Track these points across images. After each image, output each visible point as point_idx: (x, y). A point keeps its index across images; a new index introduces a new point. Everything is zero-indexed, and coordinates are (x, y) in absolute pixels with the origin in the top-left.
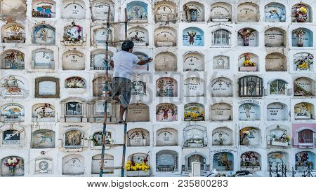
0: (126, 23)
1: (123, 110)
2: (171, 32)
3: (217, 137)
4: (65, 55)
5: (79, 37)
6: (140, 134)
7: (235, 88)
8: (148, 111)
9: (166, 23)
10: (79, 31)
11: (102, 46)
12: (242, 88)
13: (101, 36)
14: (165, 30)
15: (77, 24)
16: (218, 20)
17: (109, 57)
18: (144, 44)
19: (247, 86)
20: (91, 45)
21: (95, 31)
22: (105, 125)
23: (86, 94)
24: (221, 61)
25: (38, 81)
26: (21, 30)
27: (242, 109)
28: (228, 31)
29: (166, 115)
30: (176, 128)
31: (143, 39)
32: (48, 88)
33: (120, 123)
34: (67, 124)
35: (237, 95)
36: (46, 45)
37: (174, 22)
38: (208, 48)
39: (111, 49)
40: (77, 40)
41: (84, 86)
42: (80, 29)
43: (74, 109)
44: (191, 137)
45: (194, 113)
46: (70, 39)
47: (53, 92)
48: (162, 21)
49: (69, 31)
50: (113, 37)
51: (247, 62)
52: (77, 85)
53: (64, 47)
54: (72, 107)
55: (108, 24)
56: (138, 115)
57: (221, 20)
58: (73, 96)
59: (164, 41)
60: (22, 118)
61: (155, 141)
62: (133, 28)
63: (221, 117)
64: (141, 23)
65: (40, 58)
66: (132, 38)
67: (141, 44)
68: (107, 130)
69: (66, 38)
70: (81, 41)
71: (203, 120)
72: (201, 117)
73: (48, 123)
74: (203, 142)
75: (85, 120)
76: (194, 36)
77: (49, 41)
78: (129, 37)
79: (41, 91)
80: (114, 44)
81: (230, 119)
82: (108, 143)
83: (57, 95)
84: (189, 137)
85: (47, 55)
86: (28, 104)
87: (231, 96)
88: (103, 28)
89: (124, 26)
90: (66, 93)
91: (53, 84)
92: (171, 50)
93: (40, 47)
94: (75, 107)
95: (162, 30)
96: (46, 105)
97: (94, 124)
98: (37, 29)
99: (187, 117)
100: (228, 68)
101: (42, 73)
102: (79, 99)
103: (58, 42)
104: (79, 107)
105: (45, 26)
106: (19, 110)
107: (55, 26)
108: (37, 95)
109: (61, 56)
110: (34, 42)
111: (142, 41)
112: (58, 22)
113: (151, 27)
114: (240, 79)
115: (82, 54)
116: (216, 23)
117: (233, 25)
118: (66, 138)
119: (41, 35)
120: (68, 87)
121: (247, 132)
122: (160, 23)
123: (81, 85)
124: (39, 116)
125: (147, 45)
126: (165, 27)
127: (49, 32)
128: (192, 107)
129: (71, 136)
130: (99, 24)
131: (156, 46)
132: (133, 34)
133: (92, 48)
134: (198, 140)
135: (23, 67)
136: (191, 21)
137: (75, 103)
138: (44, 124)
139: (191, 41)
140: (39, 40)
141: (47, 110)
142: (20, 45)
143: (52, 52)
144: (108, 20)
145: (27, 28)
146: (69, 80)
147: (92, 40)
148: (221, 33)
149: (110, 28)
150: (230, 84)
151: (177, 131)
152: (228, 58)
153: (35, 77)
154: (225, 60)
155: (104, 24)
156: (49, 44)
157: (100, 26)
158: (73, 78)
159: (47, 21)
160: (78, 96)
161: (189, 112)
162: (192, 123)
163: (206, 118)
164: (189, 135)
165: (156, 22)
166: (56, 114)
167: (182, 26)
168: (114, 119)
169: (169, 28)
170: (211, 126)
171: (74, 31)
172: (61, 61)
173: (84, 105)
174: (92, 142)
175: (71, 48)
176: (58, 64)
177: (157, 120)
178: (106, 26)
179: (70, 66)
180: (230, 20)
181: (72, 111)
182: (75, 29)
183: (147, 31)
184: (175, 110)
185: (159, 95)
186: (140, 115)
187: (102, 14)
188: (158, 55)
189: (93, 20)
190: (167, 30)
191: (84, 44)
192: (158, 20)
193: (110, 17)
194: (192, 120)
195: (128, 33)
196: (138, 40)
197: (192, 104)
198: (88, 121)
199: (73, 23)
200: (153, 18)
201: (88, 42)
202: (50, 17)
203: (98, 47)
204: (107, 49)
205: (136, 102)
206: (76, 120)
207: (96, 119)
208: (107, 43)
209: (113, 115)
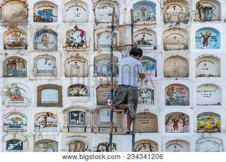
0: (132, 25)
1: (131, 119)
2: (182, 33)
4: (68, 61)
5: (83, 42)
6: (148, 146)
8: (156, 121)
9: (177, 24)
10: (82, 36)
11: (107, 51)
13: (105, 40)
14: (175, 32)
15: (80, 27)
18: (152, 47)
20: (95, 50)
21: (99, 35)
22: (111, 135)
23: (90, 103)
25: (41, 89)
26: (22, 36)
29: (176, 126)
30: (187, 140)
31: (150, 42)
32: (49, 96)
33: (128, 133)
34: (70, 134)
36: (48, 51)
37: (186, 22)
39: (117, 54)
40: (80, 45)
41: (87, 94)
42: (83, 34)
43: (77, 118)
45: (208, 124)
46: (73, 44)
47: (56, 100)
48: (172, 22)
49: (71, 35)
50: (118, 41)
52: (81, 92)
53: (67, 52)
54: (75, 116)
55: (113, 27)
56: (145, 126)
58: (76, 104)
59: (174, 44)
60: (25, 128)
62: (139, 30)
64: (148, 25)
65: (42, 66)
66: (139, 42)
67: (149, 48)
68: (113, 141)
69: (69, 43)
70: (84, 46)
71: (219, 131)
72: (217, 129)
73: (52, 133)
75: (89, 130)
76: (208, 37)
77: (50, 46)
78: (135, 39)
79: (45, 99)
80: (119, 48)
83: (60, 104)
85: (49, 61)
86: (31, 113)
88: (107, 31)
89: (130, 28)
90: (68, 102)
91: (55, 92)
92: (182, 53)
93: (42, 53)
94: (78, 116)
95: (172, 32)
96: (48, 114)
97: (99, 135)
98: (38, 34)
99: (200, 128)
101: (44, 81)
102: (83, 108)
103: (60, 48)
104: (82, 116)
105: (46, 31)
106: (21, 120)
107: (58, 31)
108: (40, 104)
109: (63, 62)
110: (36, 48)
111: (150, 44)
112: (60, 26)
115: (85, 59)
119: (43, 40)
120: (70, 95)
122: (170, 24)
123: (84, 93)
124: (42, 126)
125: (155, 48)
126: (175, 29)
127: (51, 37)
128: (206, 117)
130: (103, 27)
131: (166, 49)
132: (140, 37)
133: (96, 54)
135: (24, 75)
136: (206, 20)
137: (78, 112)
138: (47, 134)
139: (205, 42)
140: (40, 46)
141: (49, 119)
142: (22, 51)
143: (54, 58)
144: (113, 23)
145: (29, 34)
146: (72, 87)
147: (96, 45)
149: (115, 31)
151: (189, 143)
153: (37, 85)
155: (109, 27)
156: (51, 50)
157: (104, 30)
158: (75, 85)
159: (49, 25)
160: (80, 104)
161: (202, 123)
162: (206, 135)
163: (222, 130)
165: (165, 23)
166: (59, 125)
167: (195, 27)
168: (119, 130)
169: (179, 29)
171: (76, 35)
172: (63, 67)
173: (88, 115)
175: (74, 54)
176: (60, 71)
177: (167, 131)
178: (110, 30)
179: (72, 73)
181: (75, 120)
182: (79, 33)
183: (155, 33)
184: (186, 120)
185: (168, 103)
186: (147, 125)
187: (106, 16)
188: (167, 59)
189: (97, 23)
190: (177, 31)
191: (87, 49)
192: (167, 20)
193: (115, 19)
194: (205, 132)
195: (134, 35)
196: (145, 43)
197: (206, 114)
198: (92, 132)
199: (75, 27)
200: (162, 18)
201: (92, 47)
202: (51, 21)
203: (102, 52)
204: (112, 55)
205: (143, 111)
206: (79, 129)
207: (100, 129)
208: (111, 48)
209: (119, 126)
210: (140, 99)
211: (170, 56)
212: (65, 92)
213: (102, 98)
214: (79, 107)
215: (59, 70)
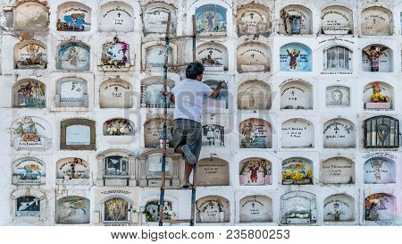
0: (194, 37)
1: (191, 167)
2: (263, 50)
3: (331, 208)
4: (104, 86)
5: (125, 58)
6: (216, 204)
7: (359, 134)
8: (228, 169)
9: (254, 37)
10: (124, 50)
11: (159, 73)
12: (368, 135)
13: (156, 57)
14: (253, 48)
15: (121, 39)
16: (332, 32)
17: (168, 88)
18: (222, 68)
19: (377, 131)
20: (142, 70)
21: (148, 50)
22: (162, 190)
23: (135, 144)
24: (337, 94)
25: (65, 124)
26: (41, 50)
27: (369, 167)
28: (347, 49)
29: (254, 176)
30: (268, 196)
31: (219, 61)
32: (78, 135)
33: (186, 187)
34: (107, 189)
35: (362, 145)
36: (76, 71)
37: (267, 35)
38: (317, 73)
39: (172, 76)
40: (122, 63)
42: (125, 48)
43: (117, 166)
44: (292, 209)
45: (297, 173)
46: (110, 62)
47: (87, 141)
48: (249, 34)
49: (110, 50)
50: (174, 58)
51: (377, 95)
52: (122, 130)
53: (103, 73)
54: (114, 162)
55: (167, 39)
56: (211, 176)
57: (338, 32)
58: (115, 146)
59: (251, 64)
60: (42, 179)
61: (238, 214)
62: (204, 45)
63: (337, 179)
64: (216, 37)
65: (68, 91)
66: (204, 60)
67: (217, 69)
68: (165, 198)
69: (106, 61)
70: (127, 65)
71: (311, 183)
72: (308, 180)
73: (80, 187)
74: (310, 217)
75: (133, 183)
76: (297, 56)
77: (80, 65)
78: (199, 58)
79: (69, 141)
80: (175, 69)
81: (351, 182)
82: (168, 217)
83: (92, 146)
84: (289, 209)
85: (78, 86)
86: (51, 159)
87: (353, 146)
88: (159, 45)
89: (192, 41)
90: (105, 143)
91: (87, 129)
92: (262, 76)
93: (67, 74)
94: (119, 163)
95: (248, 47)
96: (76, 161)
97: (147, 189)
98: (63, 47)
99: (287, 179)
100: (349, 105)
101: (70, 113)
102: (125, 151)
103: (94, 67)
104: (124, 163)
105: (75, 44)
106: (38, 168)
107: (90, 43)
108: (63, 146)
109: (97, 87)
110: (59, 67)
111: (218, 64)
112: (94, 37)
113: (231, 42)
114: (366, 121)
115: (129, 84)
116: (330, 37)
117: (355, 40)
118: (106, 209)
119: (70, 57)
120: (108, 134)
121: (376, 201)
122: (246, 37)
123: (126, 130)
124: (67, 177)
125: (226, 69)
126: (252, 43)
127: (81, 52)
128: (294, 163)
129: (113, 206)
130: (154, 39)
131: (240, 71)
132: (205, 54)
133: (144, 76)
134: (303, 213)
135: (43, 105)
136: (293, 33)
137: (117, 158)
138: (75, 188)
139: (293, 64)
140: (66, 65)
141: (78, 167)
142: (40, 72)
143: (85, 82)
144: (167, 33)
145: (49, 47)
146: (109, 123)
147: (144, 63)
148: (337, 52)
149: (171, 44)
150: (352, 128)
151: (271, 200)
152: (348, 89)
153: (61, 119)
154: (344, 91)
155: (161, 39)
156: (81, 70)
157: (155, 43)
158: (115, 120)
159: (78, 36)
160: (121, 147)
161: (289, 172)
162: (294, 187)
163: (314, 181)
164: (289, 207)
165: (239, 35)
166: (91, 175)
167: (278, 41)
168: (176, 182)
169: (258, 44)
170: (322, 193)
171: (116, 49)
172: (97, 94)
173: (132, 161)
174: (144, 216)
175: (113, 76)
176: (93, 99)
177: (241, 183)
178: (164, 43)
179: (111, 103)
180: (350, 33)
181: (113, 169)
182: (119, 47)
183: (226, 48)
184: (268, 168)
185: (243, 145)
186: (215, 175)
187: (159, 24)
188: (242, 85)
189: (145, 33)
190: (255, 47)
191: (132, 69)
192: (242, 32)
193: (171, 28)
194: (293, 183)
195: (197, 51)
196: (212, 62)
197: (294, 159)
198: (138, 185)
199: (115, 38)
200: (235, 29)
201: (138, 67)
202: (83, 30)
203: (153, 74)
204: (166, 77)
205: (209, 156)
206: (119, 182)
207: (149, 182)
208: (165, 67)
209: (175, 176)
210: (204, 139)
211: (246, 80)
212: (99, 129)
213: (152, 138)
214: (118, 150)
215: (91, 99)
